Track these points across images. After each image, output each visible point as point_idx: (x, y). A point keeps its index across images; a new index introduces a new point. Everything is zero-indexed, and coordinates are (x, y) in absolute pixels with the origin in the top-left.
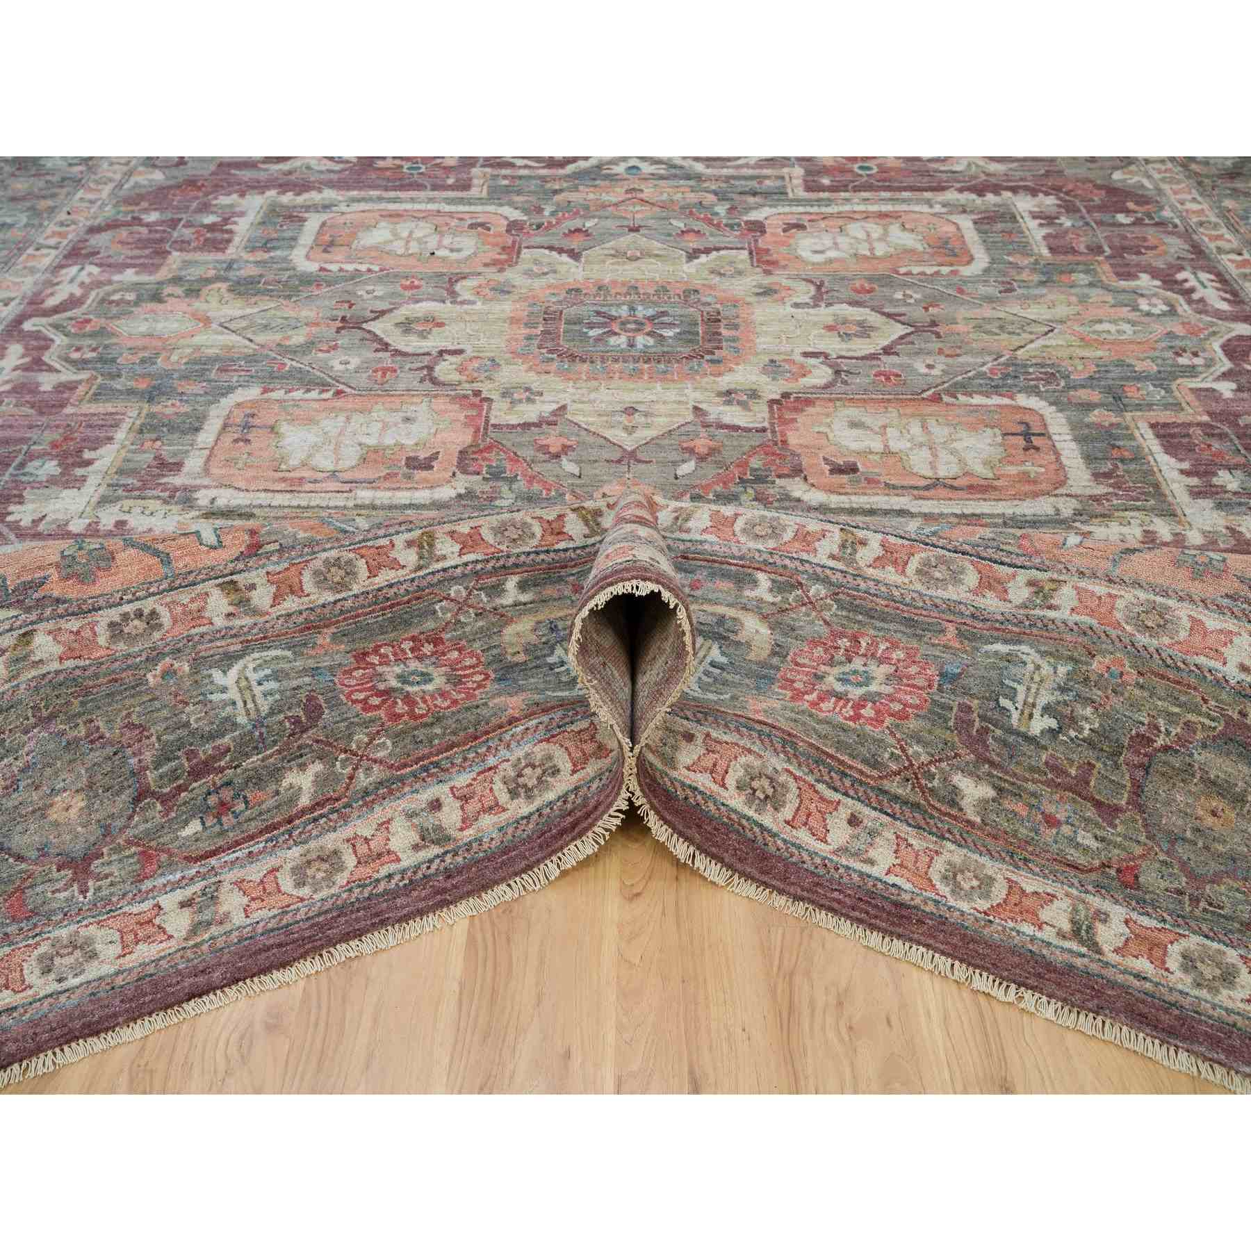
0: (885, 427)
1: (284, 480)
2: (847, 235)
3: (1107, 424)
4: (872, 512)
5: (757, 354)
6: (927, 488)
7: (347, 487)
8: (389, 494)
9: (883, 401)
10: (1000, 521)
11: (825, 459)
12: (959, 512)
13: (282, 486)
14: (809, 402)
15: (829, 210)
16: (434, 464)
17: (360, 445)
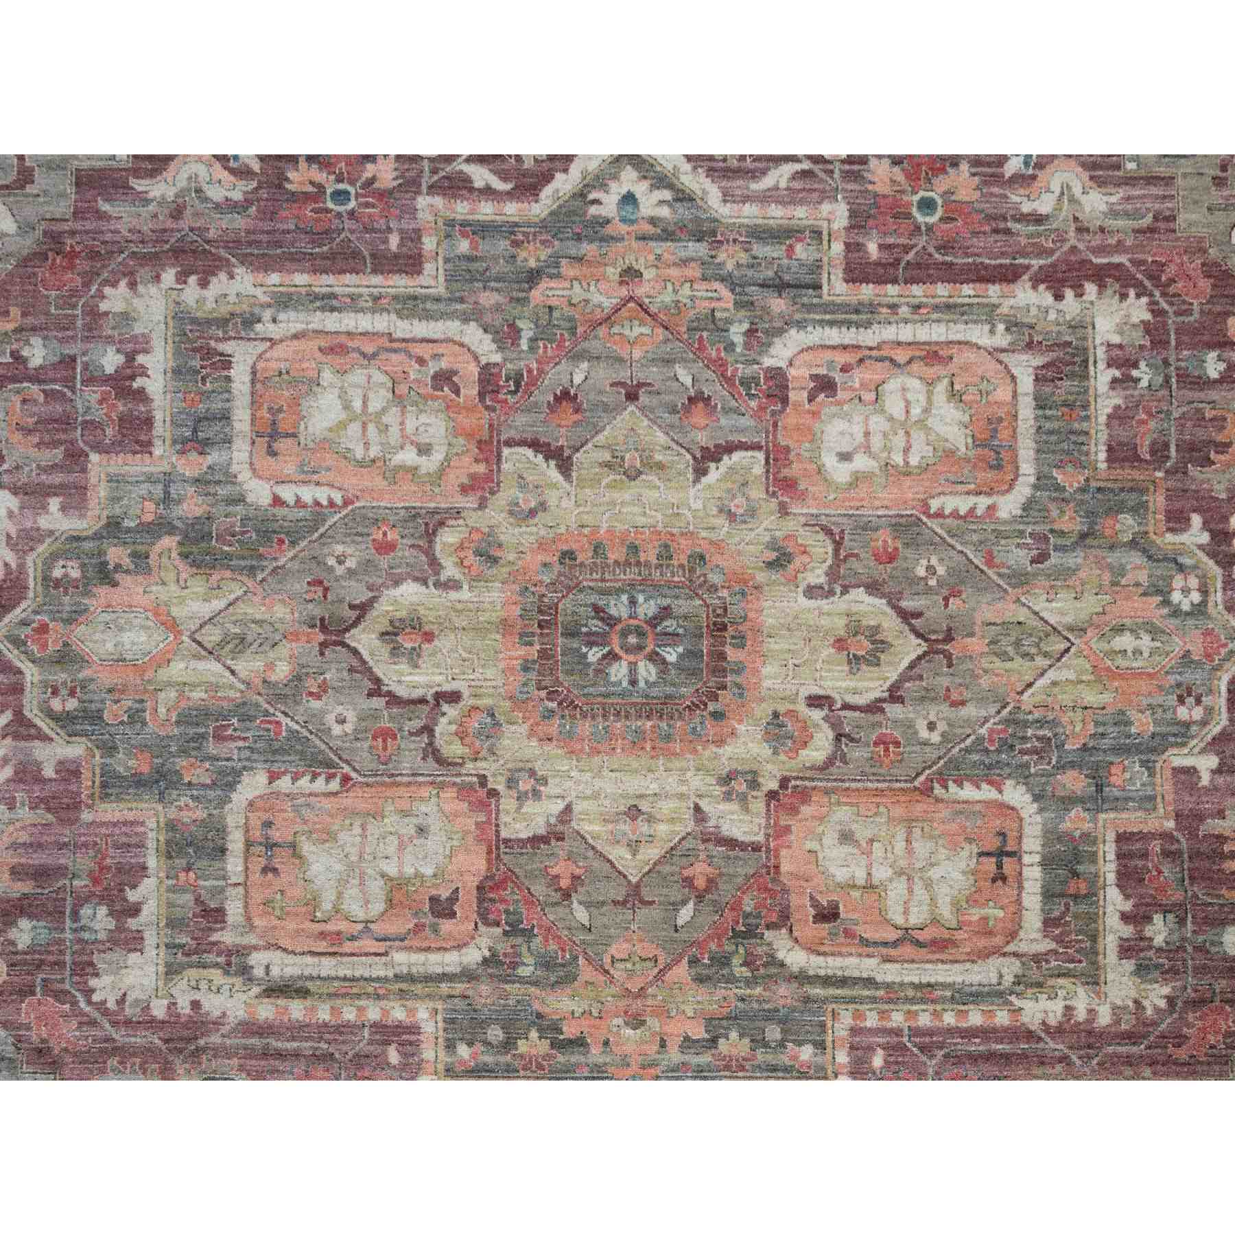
0: (872, 841)
1: (322, 935)
2: (883, 411)
3: (1077, 834)
4: (843, 982)
5: (762, 700)
6: (896, 944)
7: (381, 947)
8: (421, 957)
9: (879, 793)
10: (948, 994)
11: (812, 898)
12: (916, 980)
13: (322, 946)
14: (804, 796)
15: (868, 337)
16: (456, 908)
17: (383, 876)
